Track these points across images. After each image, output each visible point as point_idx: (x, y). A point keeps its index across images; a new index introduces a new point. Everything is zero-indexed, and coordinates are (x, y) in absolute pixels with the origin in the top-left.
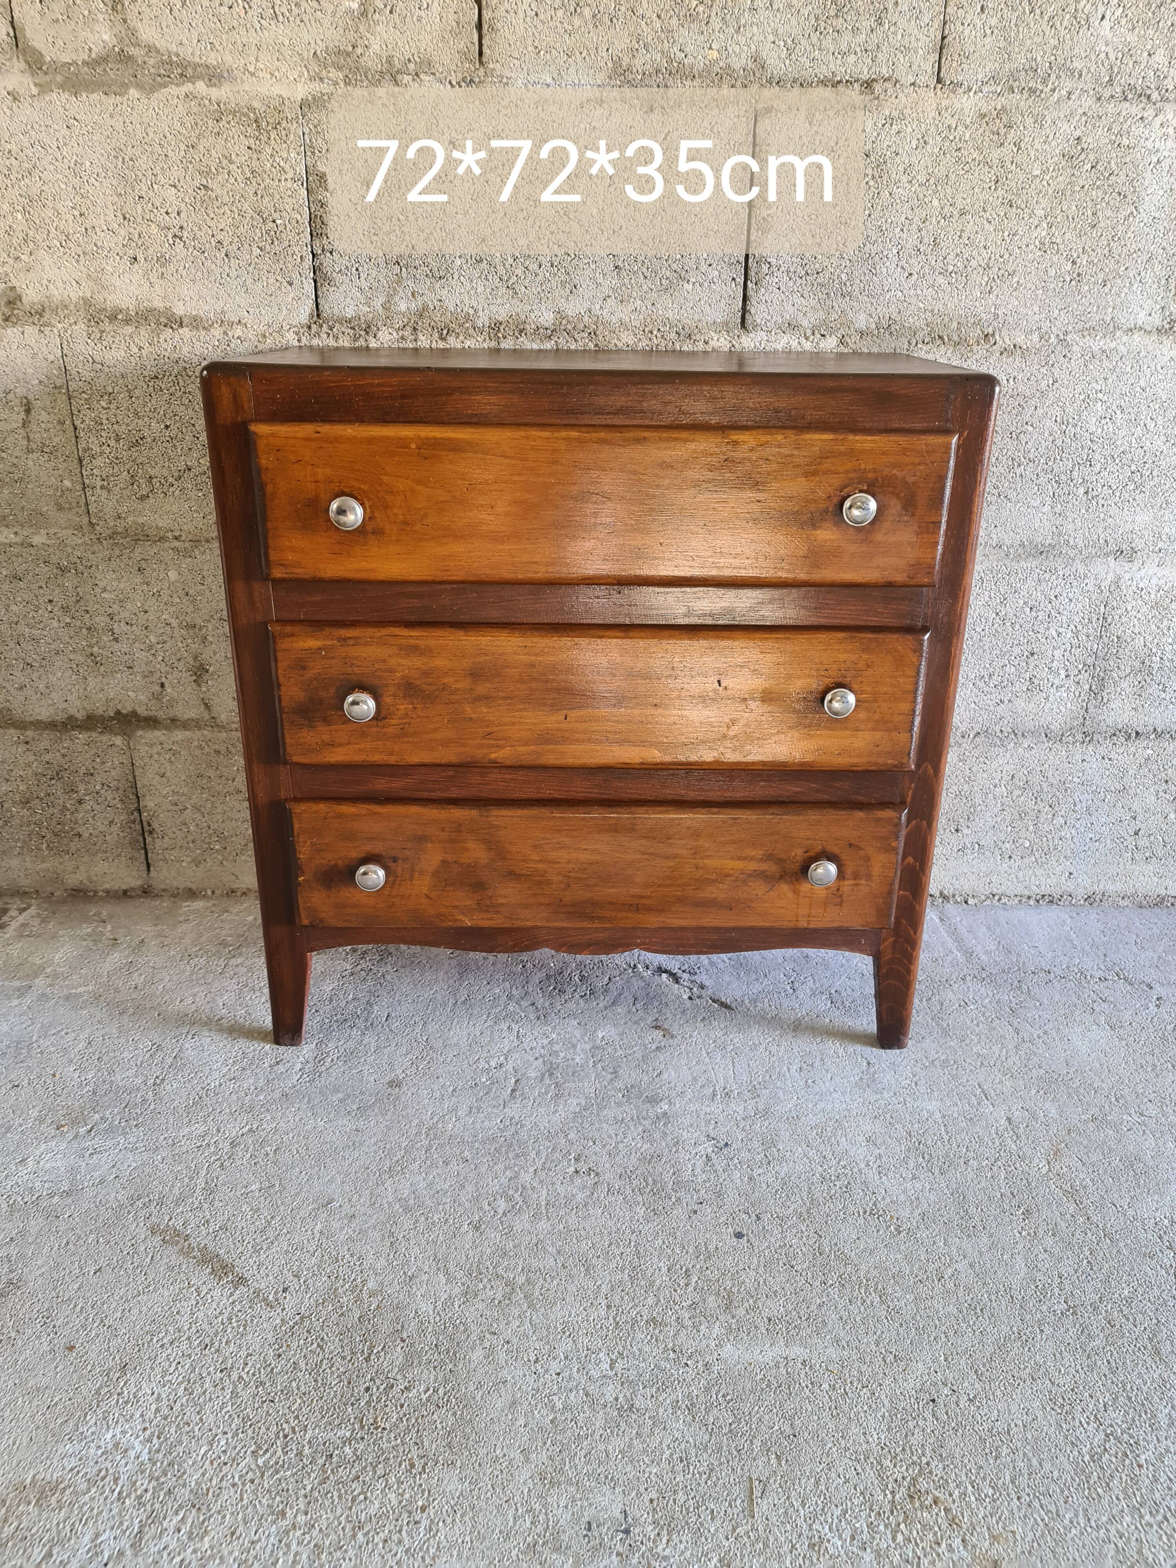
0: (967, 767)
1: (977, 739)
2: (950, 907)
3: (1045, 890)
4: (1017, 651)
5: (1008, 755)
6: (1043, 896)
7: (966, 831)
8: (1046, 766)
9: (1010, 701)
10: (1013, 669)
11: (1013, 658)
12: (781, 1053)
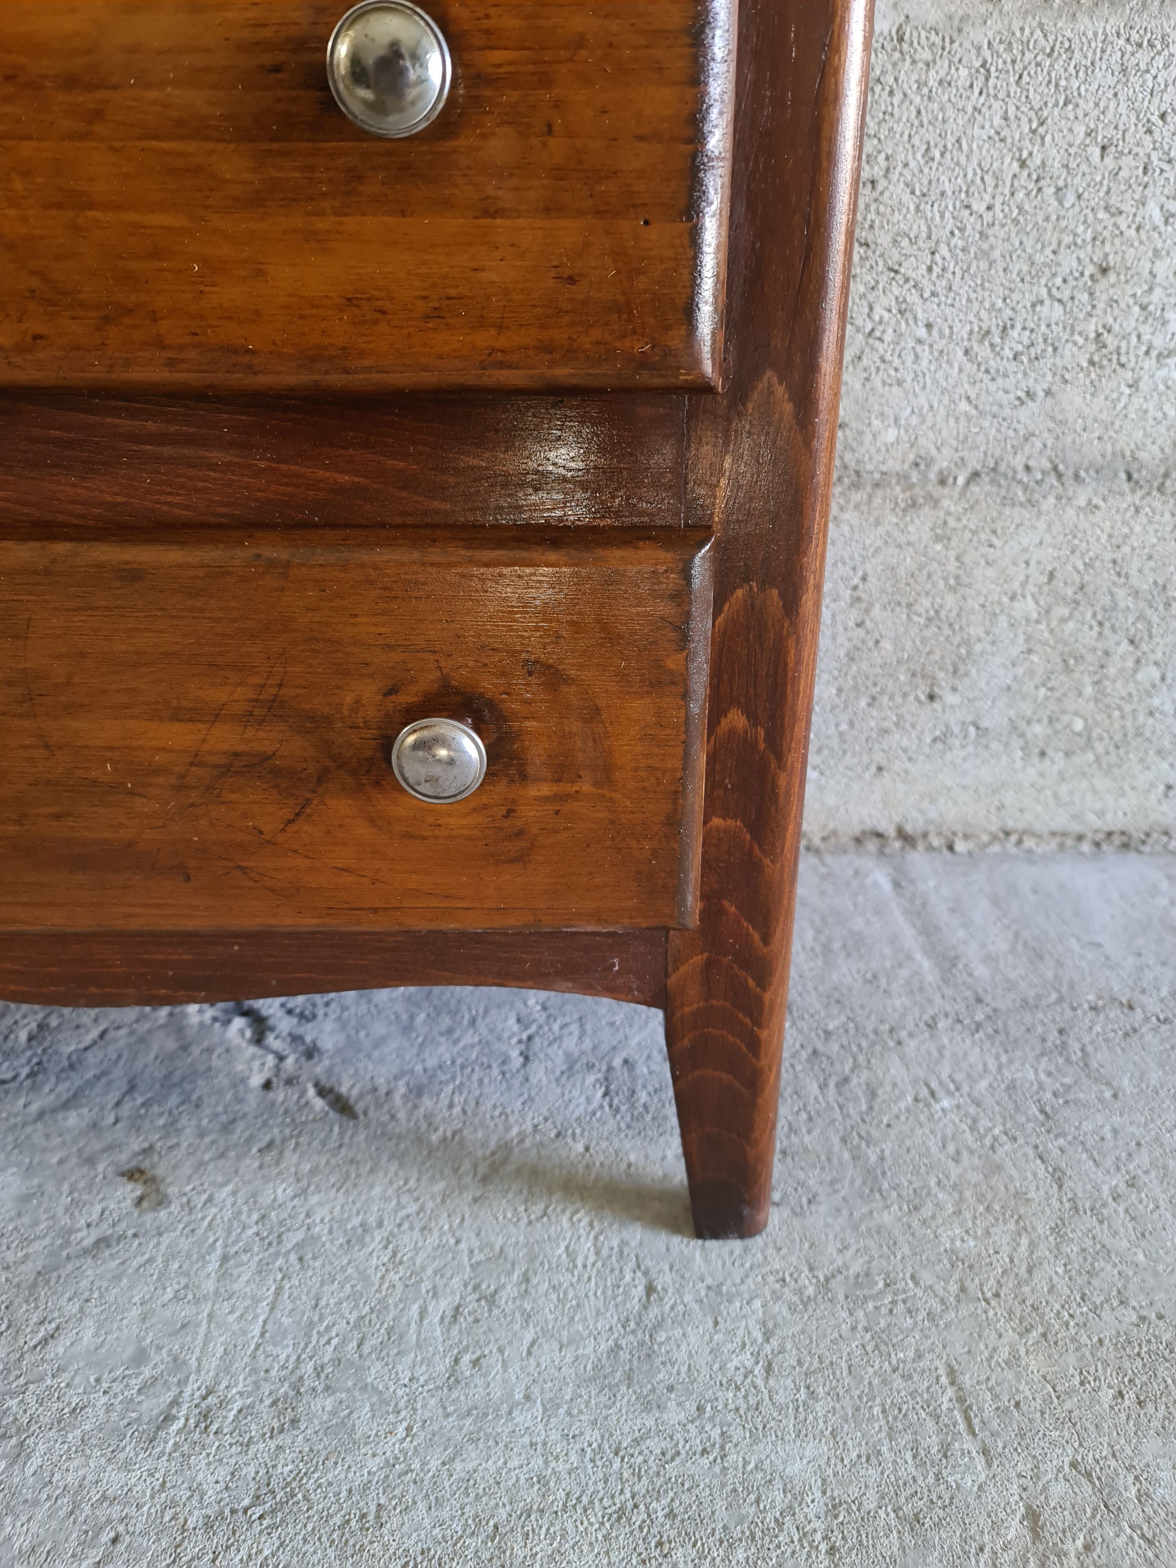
0: (952, 554)
1: (975, 488)
2: (917, 859)
3: (1115, 821)
4: (1068, 262)
5: (1042, 525)
6: (1110, 834)
7: (951, 699)
8: (1126, 549)
9: (1048, 393)
10: (1058, 310)
11: (1058, 281)
12: (422, 1255)
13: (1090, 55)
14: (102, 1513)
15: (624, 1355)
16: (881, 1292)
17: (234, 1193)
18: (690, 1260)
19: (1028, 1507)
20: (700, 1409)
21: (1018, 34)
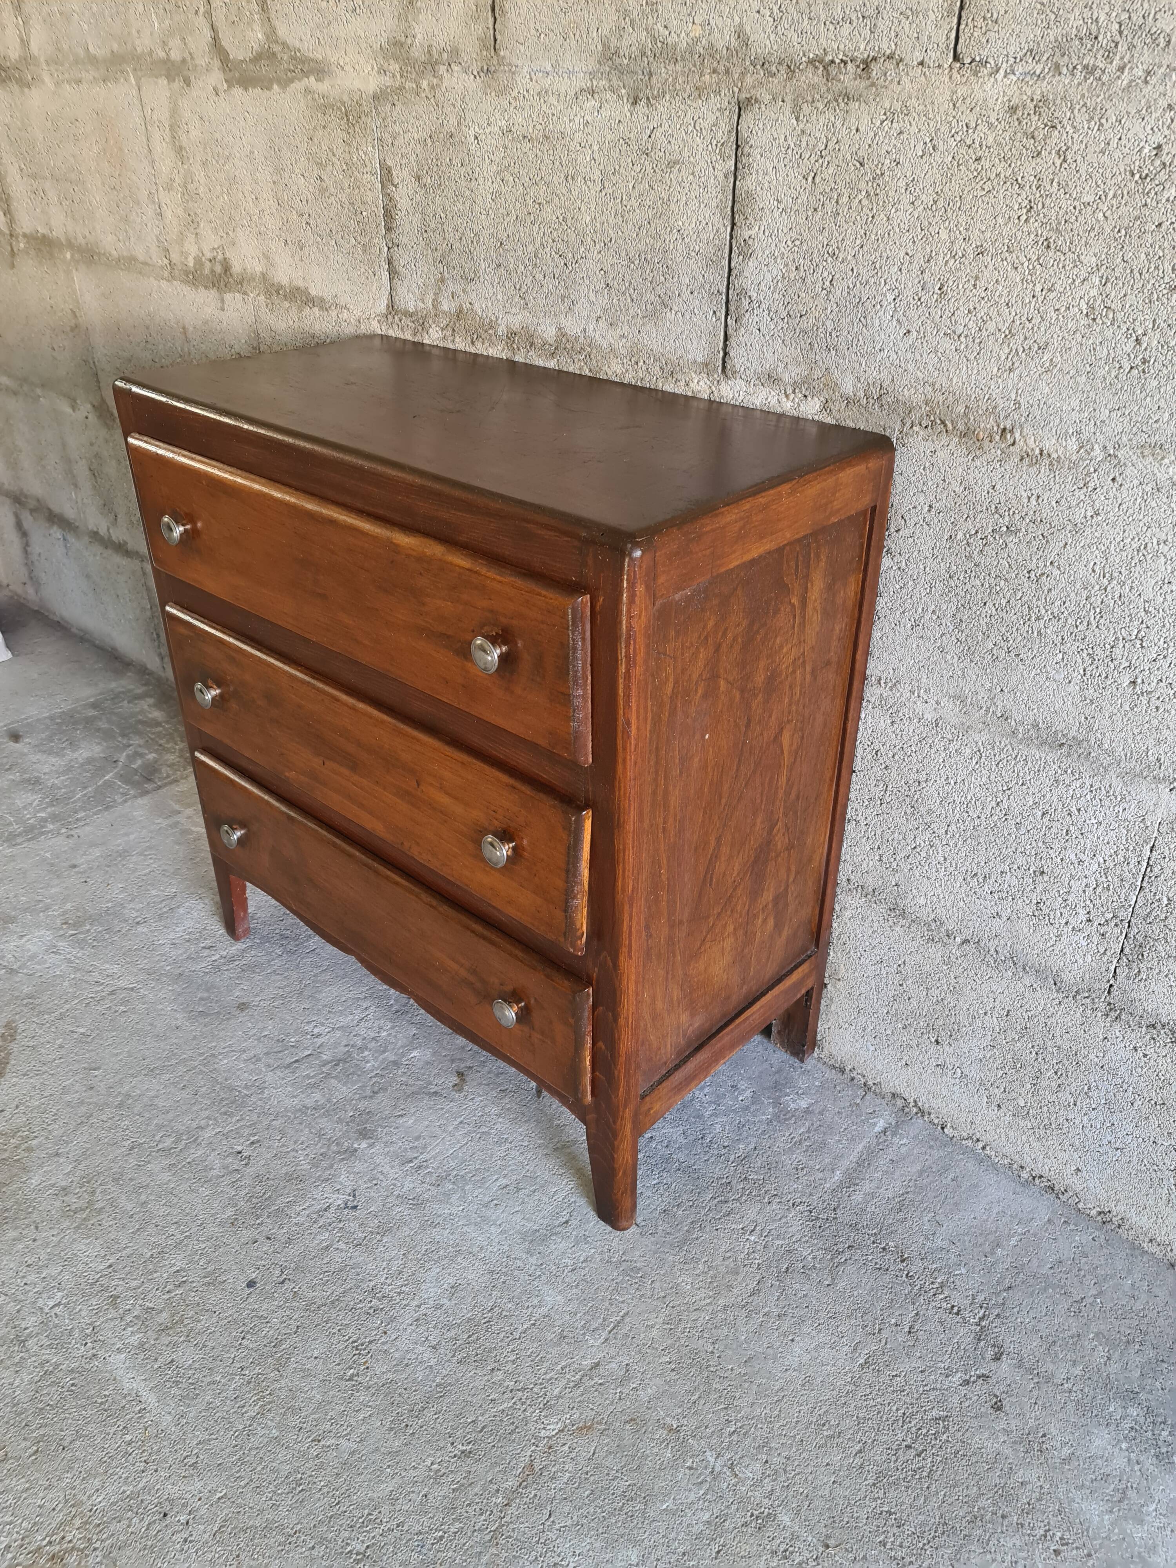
4: (1021, 860)
5: (1004, 984)
9: (1009, 918)
10: (1015, 881)
11: (1015, 867)
12: (513, 1161)
13: (1037, 767)
14: (378, 1175)
15: (537, 1234)
16: (637, 1277)
17: (481, 1101)
18: (588, 1222)
19: (599, 1362)
20: (542, 1264)
21: (998, 743)
